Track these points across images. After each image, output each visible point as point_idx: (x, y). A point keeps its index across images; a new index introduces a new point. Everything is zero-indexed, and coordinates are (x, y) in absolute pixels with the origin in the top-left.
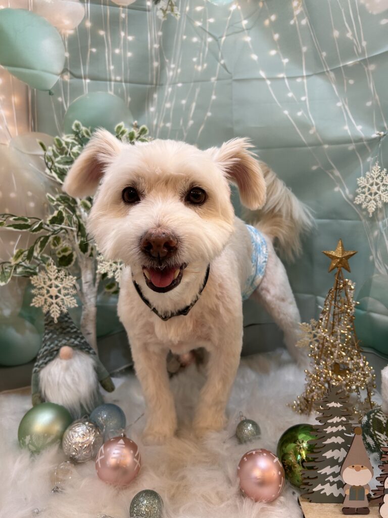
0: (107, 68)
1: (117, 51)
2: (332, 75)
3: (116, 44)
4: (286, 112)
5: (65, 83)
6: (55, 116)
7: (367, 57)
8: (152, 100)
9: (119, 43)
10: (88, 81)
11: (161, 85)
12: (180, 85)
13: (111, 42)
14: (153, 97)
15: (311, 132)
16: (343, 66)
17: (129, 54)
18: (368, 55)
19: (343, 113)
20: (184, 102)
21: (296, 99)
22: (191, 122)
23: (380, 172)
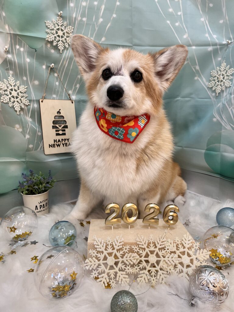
4: (168, 22)
15: (185, 37)
19: (204, 25)
21: (174, 13)
22: (101, 20)
23: (225, 67)
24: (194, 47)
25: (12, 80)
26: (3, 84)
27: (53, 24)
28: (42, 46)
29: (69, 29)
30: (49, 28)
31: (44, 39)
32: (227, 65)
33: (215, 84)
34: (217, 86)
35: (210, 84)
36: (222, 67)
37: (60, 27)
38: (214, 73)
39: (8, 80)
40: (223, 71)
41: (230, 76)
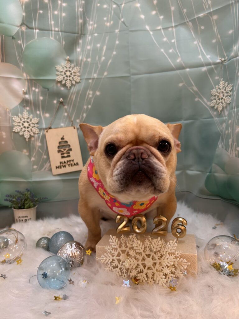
0: (50, 23)
1: (56, 13)
2: (190, 24)
3: (55, 8)
4: (162, 50)
5: (22, 32)
6: (16, 53)
7: (211, 10)
8: (79, 44)
9: (57, 8)
10: (37, 31)
11: (84, 35)
12: (96, 35)
13: (52, 7)
14: (79, 42)
15: (178, 61)
16: (197, 18)
17: (64, 14)
19: (198, 48)
20: (99, 45)
21: (168, 42)
22: (103, 58)
23: (224, 85)
24: (188, 70)
25: (26, 114)
26: (18, 118)
27: (62, 68)
28: (54, 86)
29: (76, 69)
30: (58, 71)
31: (54, 80)
32: (225, 83)
33: (216, 103)
34: (218, 104)
35: (211, 103)
36: (221, 85)
37: (68, 68)
38: (214, 92)
39: (22, 115)
40: (222, 89)
41: (229, 92)
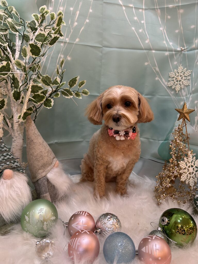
2: (159, 11)
4: (133, 28)
7: (180, 5)
15: (147, 42)
16: (166, 7)
18: (181, 3)
19: (163, 34)
20: (72, 9)
21: (139, 22)
22: (76, 24)
24: (154, 51)
32: (184, 68)
34: (176, 85)
35: (169, 83)
36: (180, 69)
38: (172, 74)
40: (181, 73)
41: (187, 77)
